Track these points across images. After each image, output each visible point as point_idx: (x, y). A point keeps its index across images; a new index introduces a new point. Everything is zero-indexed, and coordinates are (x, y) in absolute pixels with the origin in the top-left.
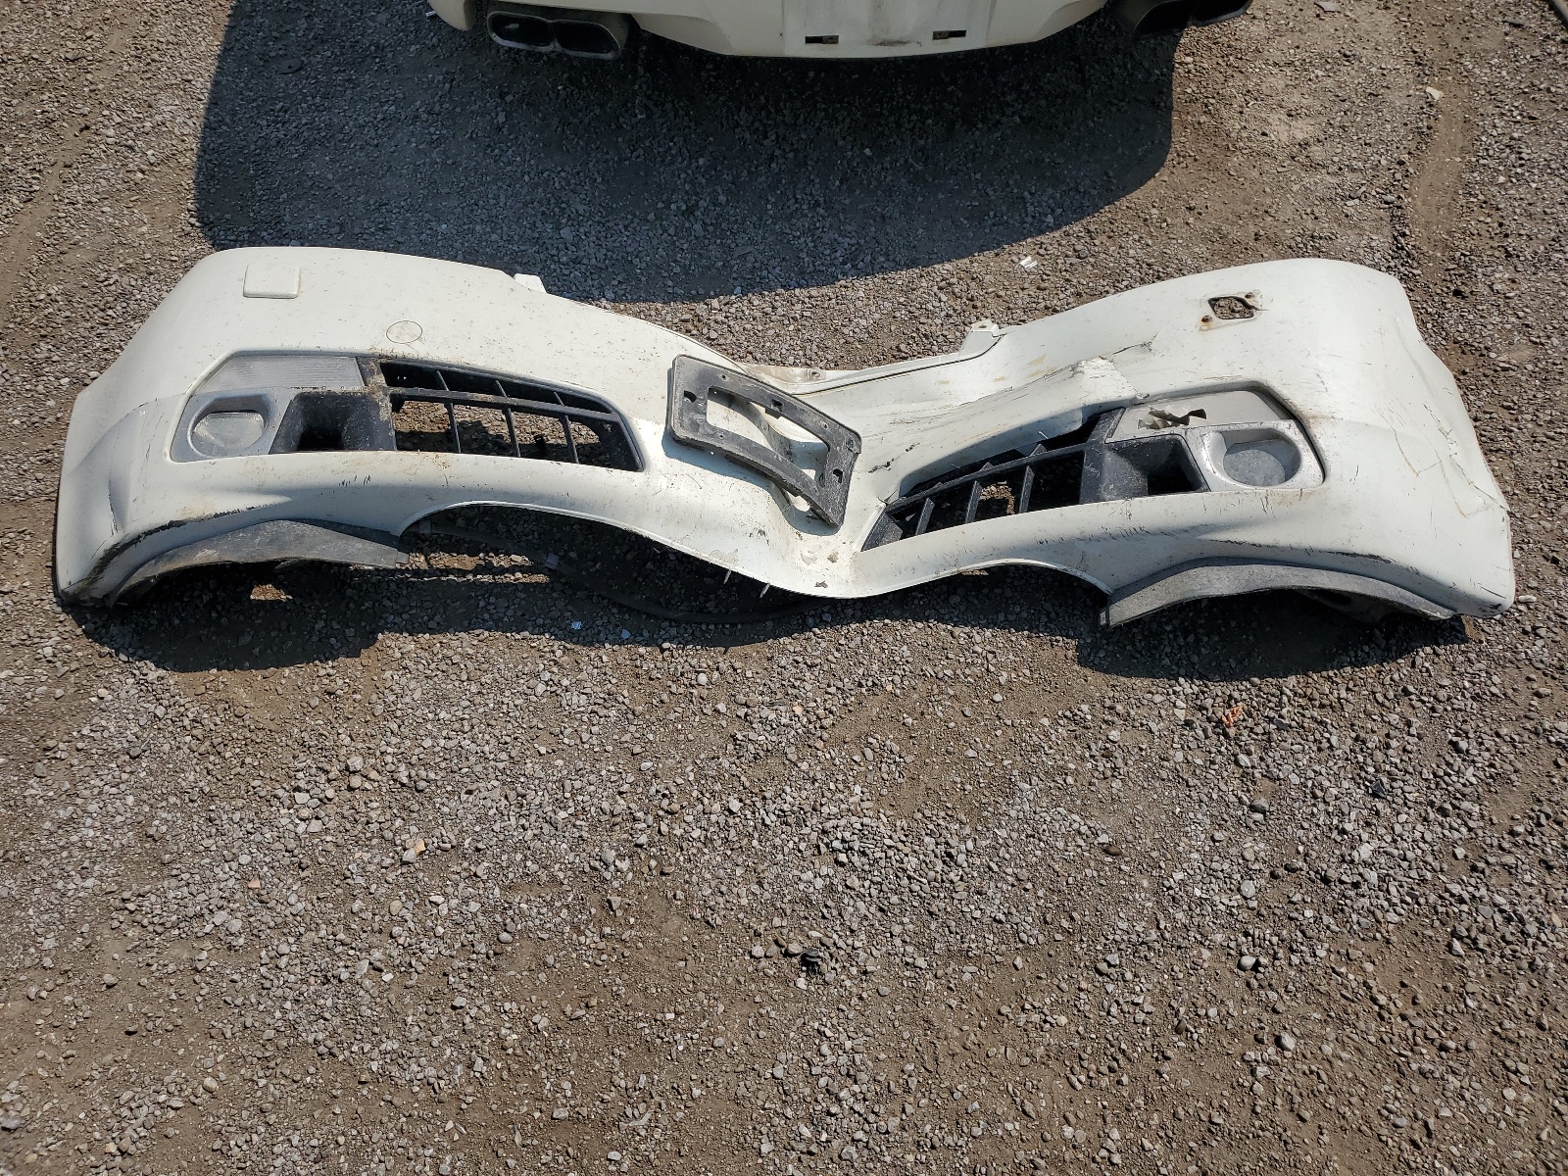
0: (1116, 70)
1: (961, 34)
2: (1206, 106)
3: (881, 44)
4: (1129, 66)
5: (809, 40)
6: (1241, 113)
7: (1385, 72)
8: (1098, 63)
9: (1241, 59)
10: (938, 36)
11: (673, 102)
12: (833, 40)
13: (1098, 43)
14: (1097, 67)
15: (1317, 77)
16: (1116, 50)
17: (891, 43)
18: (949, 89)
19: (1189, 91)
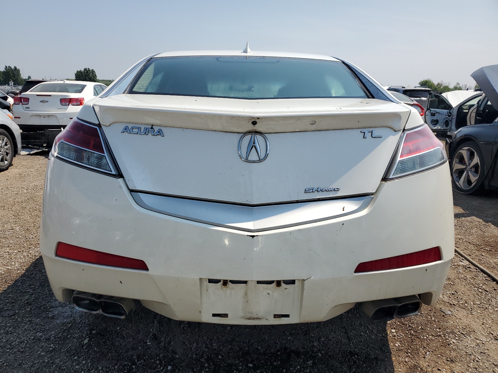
0: (362, 334)
1: (287, 316)
2: (407, 353)
3: (249, 319)
4: (367, 332)
5: (214, 315)
6: (424, 358)
7: (484, 342)
8: (354, 330)
9: (416, 332)
10: (276, 316)
11: (165, 338)
12: (226, 316)
13: (352, 321)
14: (353, 332)
15: (454, 343)
16: (361, 325)
17: (254, 319)
18: (289, 338)
19: (397, 345)
